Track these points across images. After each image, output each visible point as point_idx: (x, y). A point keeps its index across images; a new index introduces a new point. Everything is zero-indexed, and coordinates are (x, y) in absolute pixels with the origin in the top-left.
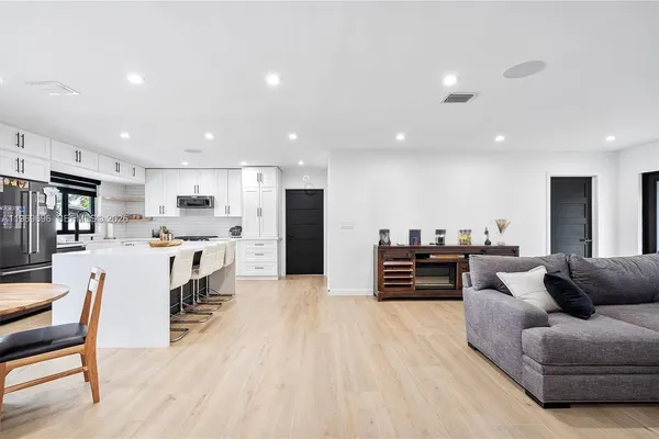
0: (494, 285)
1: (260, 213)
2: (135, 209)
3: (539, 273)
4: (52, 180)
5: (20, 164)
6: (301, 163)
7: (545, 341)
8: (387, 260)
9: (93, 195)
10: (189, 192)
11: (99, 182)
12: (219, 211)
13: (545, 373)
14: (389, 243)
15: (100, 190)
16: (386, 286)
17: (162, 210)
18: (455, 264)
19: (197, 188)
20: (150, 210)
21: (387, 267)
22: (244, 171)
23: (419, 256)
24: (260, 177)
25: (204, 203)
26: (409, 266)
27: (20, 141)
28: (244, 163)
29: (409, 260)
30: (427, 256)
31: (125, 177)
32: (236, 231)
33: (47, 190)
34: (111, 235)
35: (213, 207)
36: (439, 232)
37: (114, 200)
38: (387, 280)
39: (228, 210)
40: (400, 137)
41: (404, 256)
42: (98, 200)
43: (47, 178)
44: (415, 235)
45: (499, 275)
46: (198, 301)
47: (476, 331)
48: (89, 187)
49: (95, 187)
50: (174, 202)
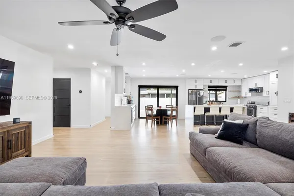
2: (240, 95)
4: (208, 88)
5: (196, 86)
9: (226, 90)
10: (254, 87)
11: (227, 86)
12: (264, 94)
15: (228, 89)
17: (246, 93)
19: (256, 85)
20: (243, 95)
22: (271, 74)
27: (196, 81)
28: (270, 71)
35: (262, 92)
42: (227, 92)
43: (206, 88)
48: (224, 88)
49: (226, 88)
50: (248, 91)
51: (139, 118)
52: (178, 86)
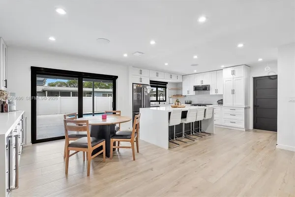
1: (233, 92)
2: (179, 93)
4: (150, 83)
5: (141, 79)
6: (260, 60)
9: (166, 88)
10: (199, 84)
11: (167, 83)
12: (212, 92)
15: (168, 86)
17: (188, 91)
19: (202, 81)
22: (224, 70)
24: (233, 73)
25: (206, 88)
27: (141, 72)
28: (223, 66)
31: (174, 80)
32: (220, 102)
33: (147, 87)
34: (171, 103)
35: (209, 90)
37: (172, 89)
39: (216, 91)
42: (167, 89)
43: (149, 83)
46: (194, 133)
48: (164, 85)
49: (166, 85)
50: (193, 89)
51: (34, 141)
52: (117, 77)
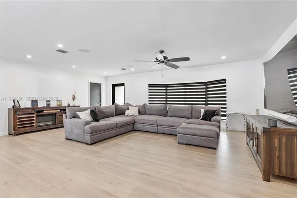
0: (75, 116)
3: (88, 111)
7: (90, 127)
8: (19, 115)
13: (91, 136)
14: (20, 106)
16: (19, 128)
18: (56, 114)
21: (19, 118)
23: (38, 112)
26: (33, 117)
29: (33, 114)
30: (42, 111)
36: (47, 101)
38: (19, 125)
40: (29, 57)
41: (30, 112)
44: (34, 102)
45: (77, 113)
47: (69, 133)
